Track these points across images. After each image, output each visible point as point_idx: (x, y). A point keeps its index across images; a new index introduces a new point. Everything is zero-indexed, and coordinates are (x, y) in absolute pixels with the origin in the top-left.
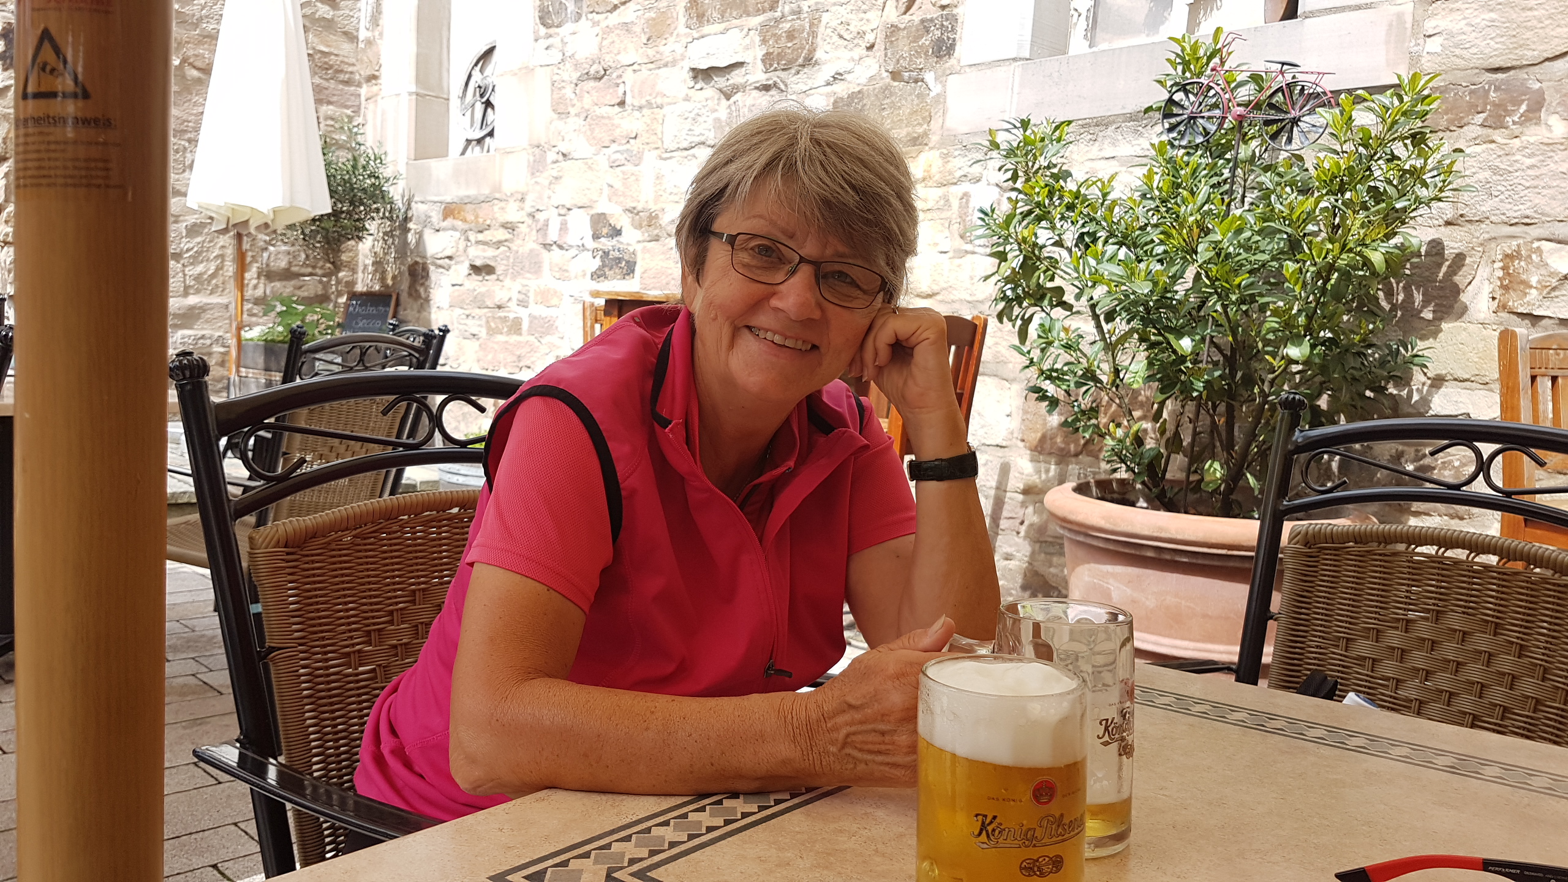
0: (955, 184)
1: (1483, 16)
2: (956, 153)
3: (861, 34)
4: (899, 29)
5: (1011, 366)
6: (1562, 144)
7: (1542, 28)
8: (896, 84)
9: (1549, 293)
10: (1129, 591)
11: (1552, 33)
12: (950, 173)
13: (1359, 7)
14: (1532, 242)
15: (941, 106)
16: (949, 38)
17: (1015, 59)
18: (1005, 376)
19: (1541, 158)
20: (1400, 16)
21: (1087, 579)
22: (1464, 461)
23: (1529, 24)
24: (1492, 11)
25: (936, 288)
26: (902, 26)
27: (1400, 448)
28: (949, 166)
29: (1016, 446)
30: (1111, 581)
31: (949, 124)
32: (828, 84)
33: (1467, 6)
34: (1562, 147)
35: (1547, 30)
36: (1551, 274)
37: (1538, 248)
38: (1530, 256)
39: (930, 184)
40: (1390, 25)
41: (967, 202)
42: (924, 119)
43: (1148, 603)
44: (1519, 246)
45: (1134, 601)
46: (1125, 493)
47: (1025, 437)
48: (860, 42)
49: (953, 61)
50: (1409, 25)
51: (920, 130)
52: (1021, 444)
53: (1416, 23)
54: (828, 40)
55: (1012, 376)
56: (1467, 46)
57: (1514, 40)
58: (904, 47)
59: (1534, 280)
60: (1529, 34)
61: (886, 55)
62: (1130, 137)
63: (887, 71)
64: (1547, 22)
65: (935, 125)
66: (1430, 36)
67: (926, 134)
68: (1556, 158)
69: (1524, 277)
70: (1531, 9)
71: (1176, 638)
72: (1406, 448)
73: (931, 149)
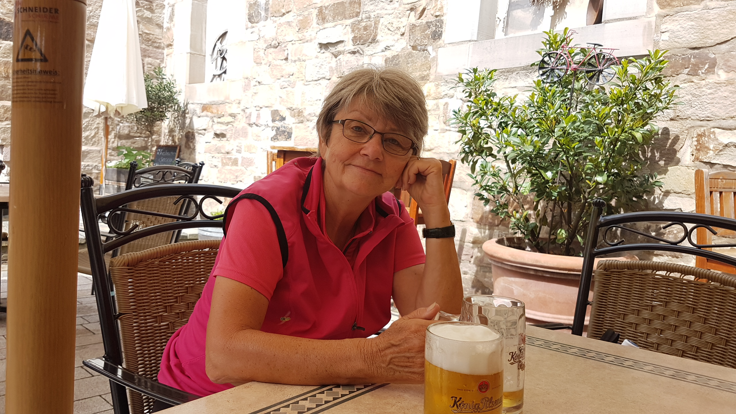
0: (442, 98)
1: (688, 24)
2: (442, 84)
3: (398, 28)
4: (416, 26)
5: (467, 183)
6: (725, 83)
7: (715, 29)
8: (414, 52)
9: (718, 153)
10: (522, 290)
11: (720, 32)
12: (439, 93)
13: (630, 19)
14: (711, 129)
15: (435, 62)
16: (439, 31)
17: (470, 41)
18: (464, 188)
19: (715, 89)
20: (649, 23)
21: (502, 284)
22: (679, 231)
23: (709, 27)
24: (692, 21)
25: (432, 147)
27: (649, 224)
28: (439, 90)
29: (469, 221)
30: (513, 285)
31: (439, 70)
32: (383, 51)
33: (681, 18)
34: (725, 85)
35: (718, 30)
36: (720, 144)
37: (714, 131)
38: (710, 135)
39: (430, 98)
40: (645, 27)
41: (447, 107)
42: (427, 68)
43: (531, 296)
44: (704, 130)
45: (524, 295)
46: (520, 244)
47: (474, 217)
48: (398, 32)
49: (441, 42)
50: (653, 27)
51: (425, 73)
52: (472, 220)
53: (657, 26)
54: (383, 31)
55: (467, 188)
56: (681, 37)
57: (702, 34)
58: (418, 35)
59: (711, 147)
60: (709, 32)
61: (410, 38)
62: (523, 78)
63: (410, 46)
64: (718, 27)
65: (432, 71)
66: (663, 32)
67: (428, 75)
68: (722, 90)
69: (707, 145)
70: (710, 20)
71: (544, 312)
72: (651, 224)
73: (430, 82)
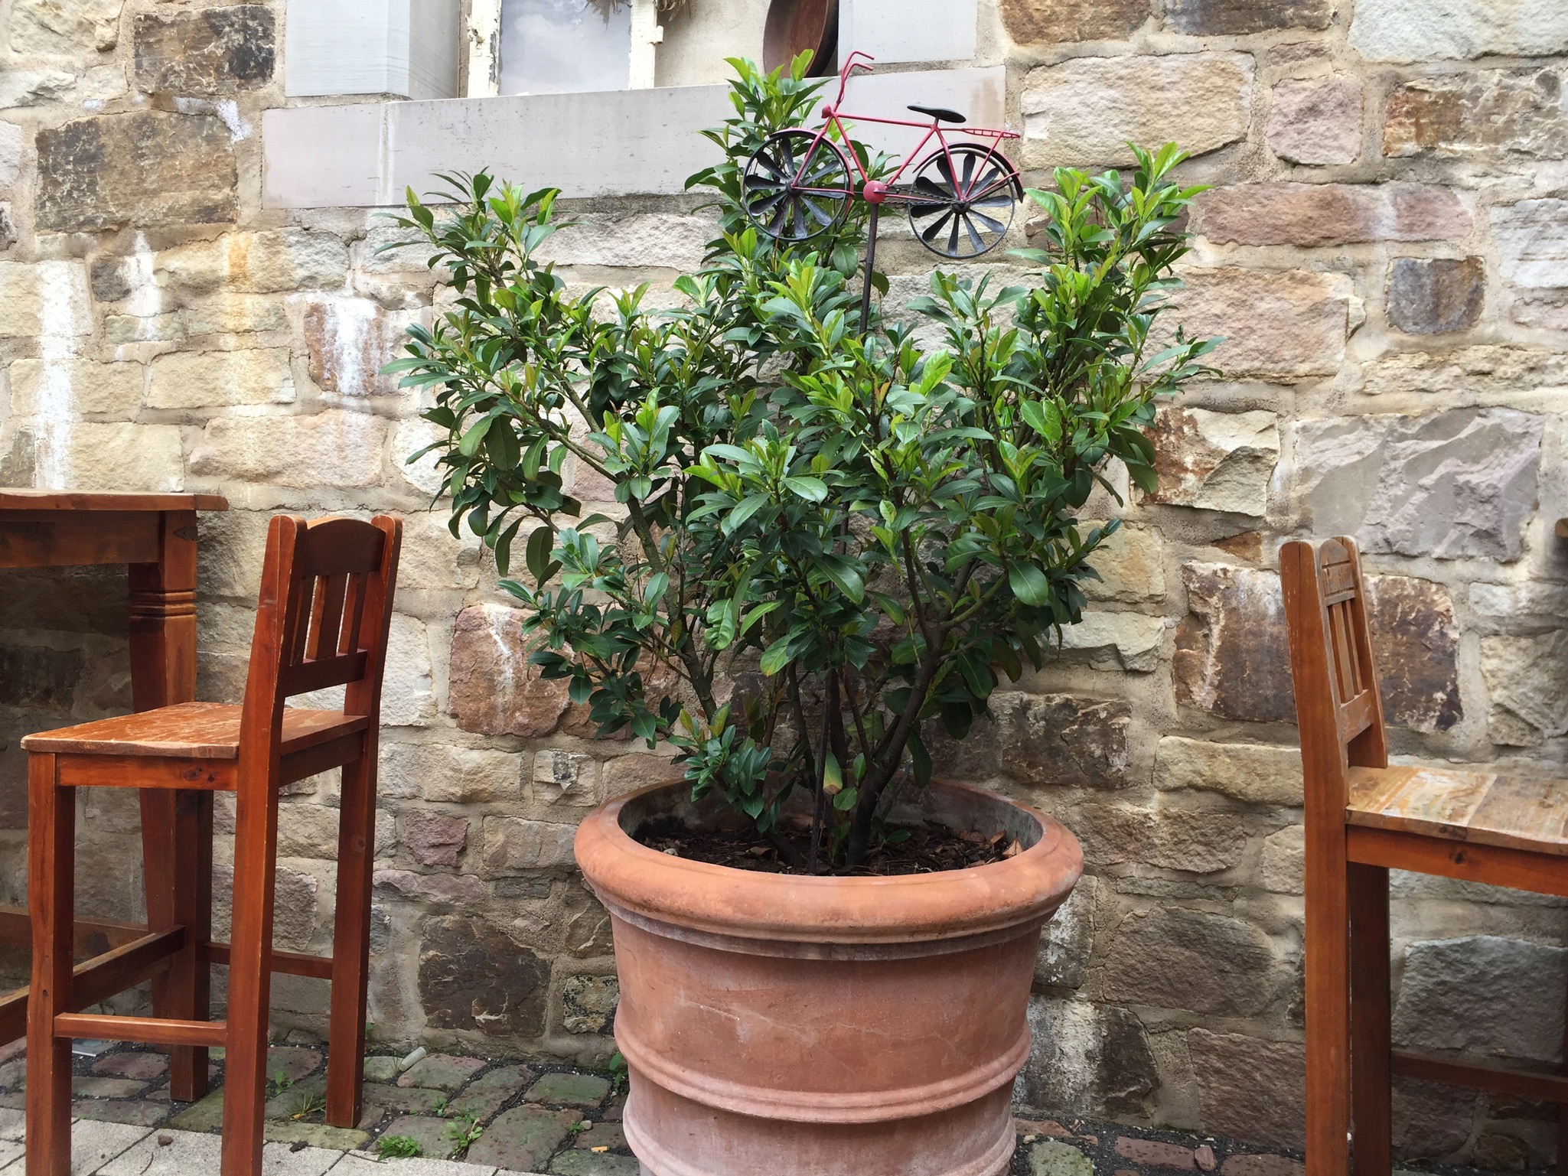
0: (296, 290)
1: (1100, 94)
2: (293, 239)
3: (86, 27)
4: (162, 25)
5: (424, 593)
6: (1214, 276)
7: (1179, 116)
8: (162, 115)
9: (1211, 478)
11: (1192, 124)
12: (283, 272)
13: (929, 66)
14: (1181, 409)
15: (255, 159)
16: (259, 49)
17: (385, 96)
18: (415, 611)
19: (1188, 294)
20: (988, 85)
22: (1112, 710)
23: (1161, 109)
24: (1110, 86)
25: (273, 464)
26: (169, 20)
28: (281, 260)
31: (271, 190)
32: (23, 104)
33: (1078, 77)
34: (1214, 281)
35: (1186, 119)
36: (1212, 453)
37: (1191, 417)
38: (1180, 429)
39: (244, 288)
40: (976, 96)
41: (321, 322)
42: (223, 178)
44: (1165, 413)
48: (85, 39)
49: (268, 89)
50: (1001, 98)
51: (218, 196)
53: (1011, 97)
54: (19, 31)
55: (427, 610)
56: (1083, 133)
57: (1143, 129)
58: (174, 57)
59: (1189, 461)
60: (1161, 124)
61: (139, 66)
63: (144, 92)
64: (1185, 108)
65: (247, 189)
66: (1031, 116)
67: (229, 204)
68: (1207, 295)
69: (1176, 456)
70: (1162, 89)
73: (244, 228)
